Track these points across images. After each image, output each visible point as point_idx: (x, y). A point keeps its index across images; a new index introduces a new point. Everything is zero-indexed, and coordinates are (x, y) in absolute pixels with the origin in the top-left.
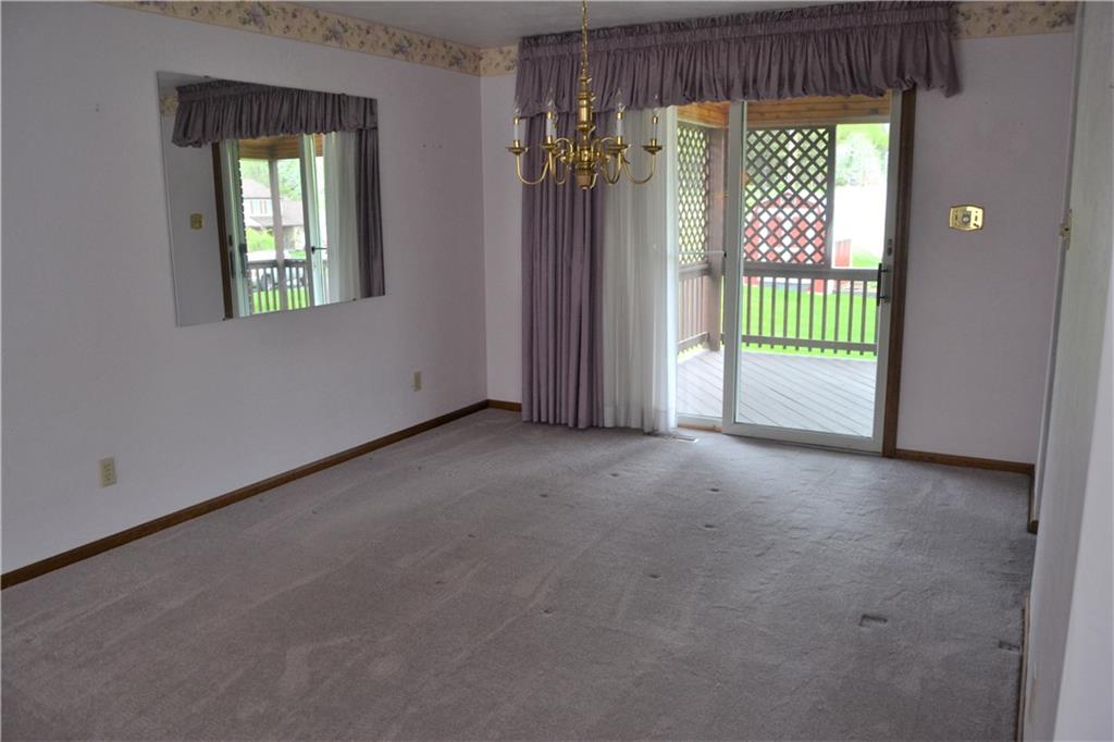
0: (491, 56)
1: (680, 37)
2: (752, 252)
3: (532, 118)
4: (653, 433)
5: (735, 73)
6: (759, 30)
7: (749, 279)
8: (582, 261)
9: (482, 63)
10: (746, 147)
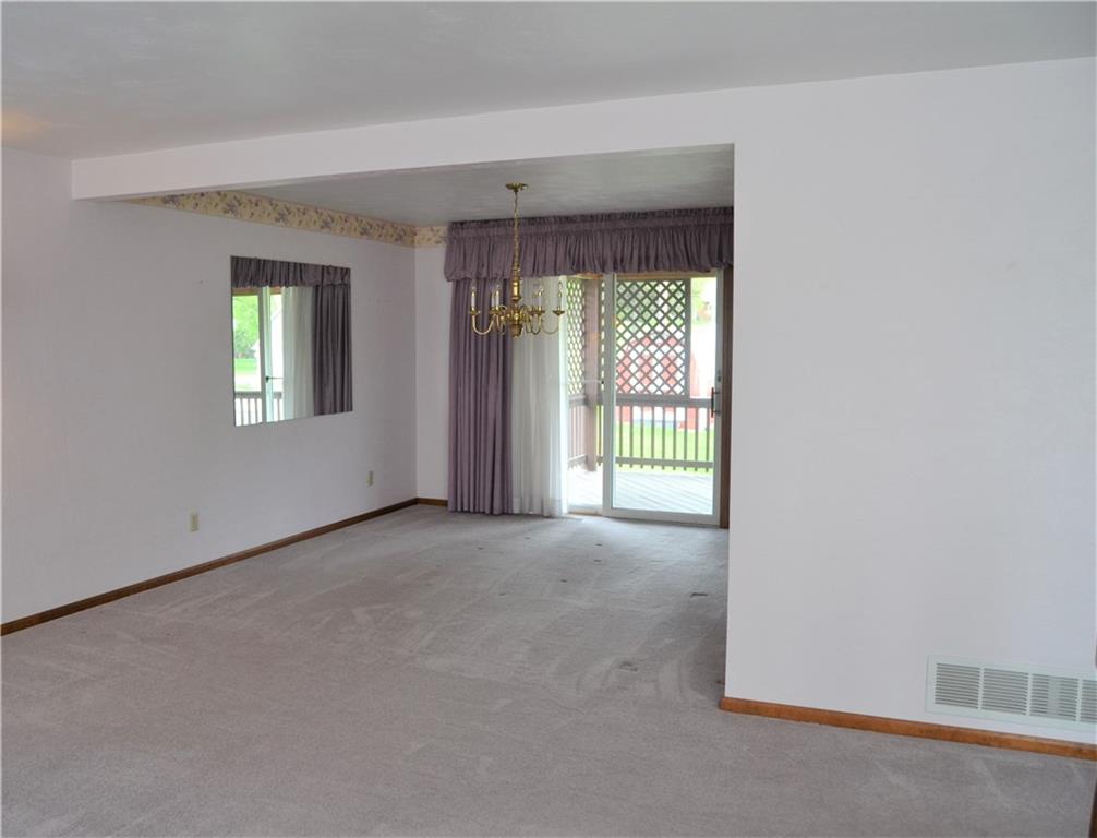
0: (424, 232)
1: (568, 227)
2: (623, 385)
3: (458, 282)
4: (550, 517)
5: (608, 254)
6: (623, 224)
7: (621, 409)
8: (497, 387)
9: (417, 237)
10: (617, 295)
